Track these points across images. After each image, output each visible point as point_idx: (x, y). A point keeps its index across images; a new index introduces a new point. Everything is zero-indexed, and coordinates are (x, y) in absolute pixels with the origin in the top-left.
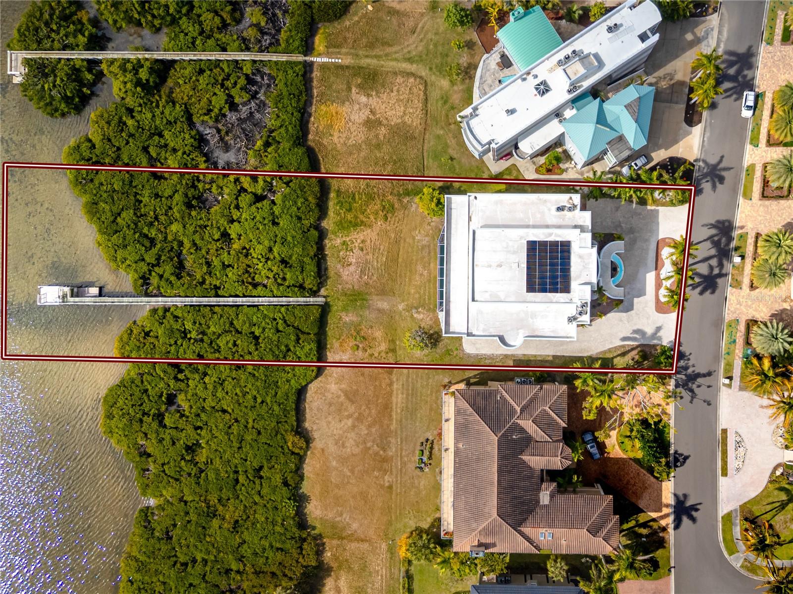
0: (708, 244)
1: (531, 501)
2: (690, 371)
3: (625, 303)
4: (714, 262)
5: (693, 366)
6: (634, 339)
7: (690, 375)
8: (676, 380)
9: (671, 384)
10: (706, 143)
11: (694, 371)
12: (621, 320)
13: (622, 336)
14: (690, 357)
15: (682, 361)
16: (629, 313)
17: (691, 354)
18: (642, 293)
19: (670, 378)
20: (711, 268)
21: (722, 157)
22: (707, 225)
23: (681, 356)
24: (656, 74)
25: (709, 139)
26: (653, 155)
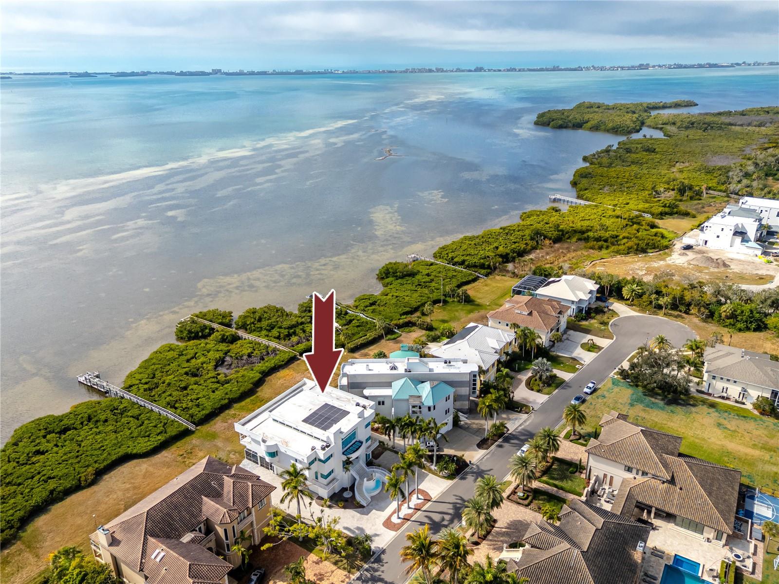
0: (451, 506)
1: (176, 530)
2: (377, 574)
3: (365, 509)
4: (447, 517)
5: (383, 572)
6: (353, 532)
7: (375, 576)
8: (361, 574)
9: (356, 575)
10: (484, 460)
11: (380, 576)
12: (353, 517)
13: (346, 525)
14: (385, 565)
15: (376, 564)
16: (363, 516)
17: (387, 563)
18: (382, 509)
19: (358, 570)
20: (443, 519)
21: (491, 469)
22: (457, 496)
23: (378, 560)
24: (473, 421)
25: (487, 458)
26: (445, 450)
